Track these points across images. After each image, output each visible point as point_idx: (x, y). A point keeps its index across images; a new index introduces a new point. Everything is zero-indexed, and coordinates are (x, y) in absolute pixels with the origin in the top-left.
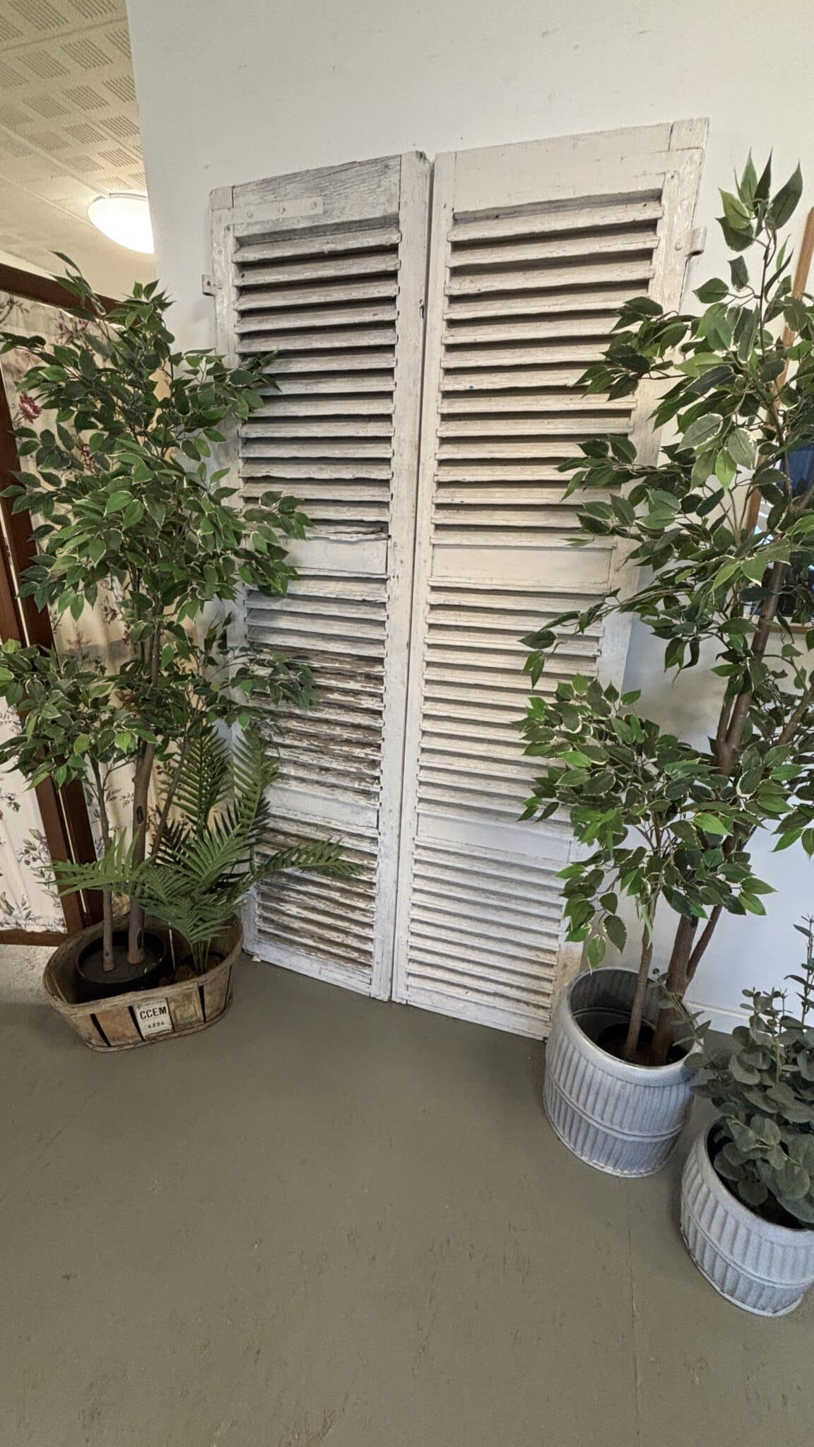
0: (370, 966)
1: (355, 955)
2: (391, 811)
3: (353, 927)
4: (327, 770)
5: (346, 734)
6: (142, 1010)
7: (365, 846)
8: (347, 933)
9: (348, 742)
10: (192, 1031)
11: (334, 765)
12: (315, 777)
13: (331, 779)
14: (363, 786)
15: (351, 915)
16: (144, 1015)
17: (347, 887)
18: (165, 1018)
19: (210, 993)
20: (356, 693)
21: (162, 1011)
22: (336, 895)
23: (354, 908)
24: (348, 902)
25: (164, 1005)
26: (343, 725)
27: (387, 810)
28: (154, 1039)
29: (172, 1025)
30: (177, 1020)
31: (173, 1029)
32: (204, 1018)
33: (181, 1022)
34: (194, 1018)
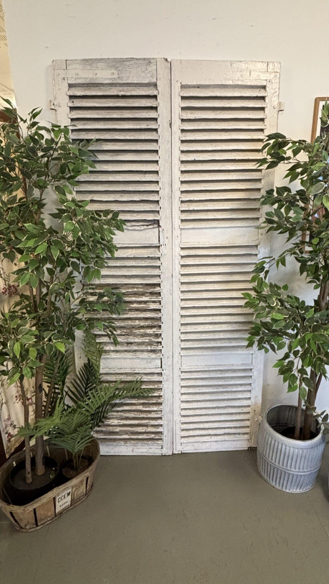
0: (161, 439)
1: (153, 436)
2: (168, 357)
3: (150, 421)
4: (131, 343)
5: (142, 323)
7: (156, 378)
8: (146, 426)
9: (142, 327)
11: (137, 340)
12: (126, 348)
13: (136, 348)
14: (153, 348)
15: (149, 416)
16: (60, 499)
17: (147, 402)
18: (68, 498)
20: (145, 302)
22: (140, 408)
23: (150, 412)
24: (147, 409)
25: (70, 491)
26: (140, 319)
27: (166, 357)
28: (61, 513)
29: (71, 501)
30: (74, 497)
31: (71, 504)
32: (86, 492)
33: (76, 498)
34: (82, 494)
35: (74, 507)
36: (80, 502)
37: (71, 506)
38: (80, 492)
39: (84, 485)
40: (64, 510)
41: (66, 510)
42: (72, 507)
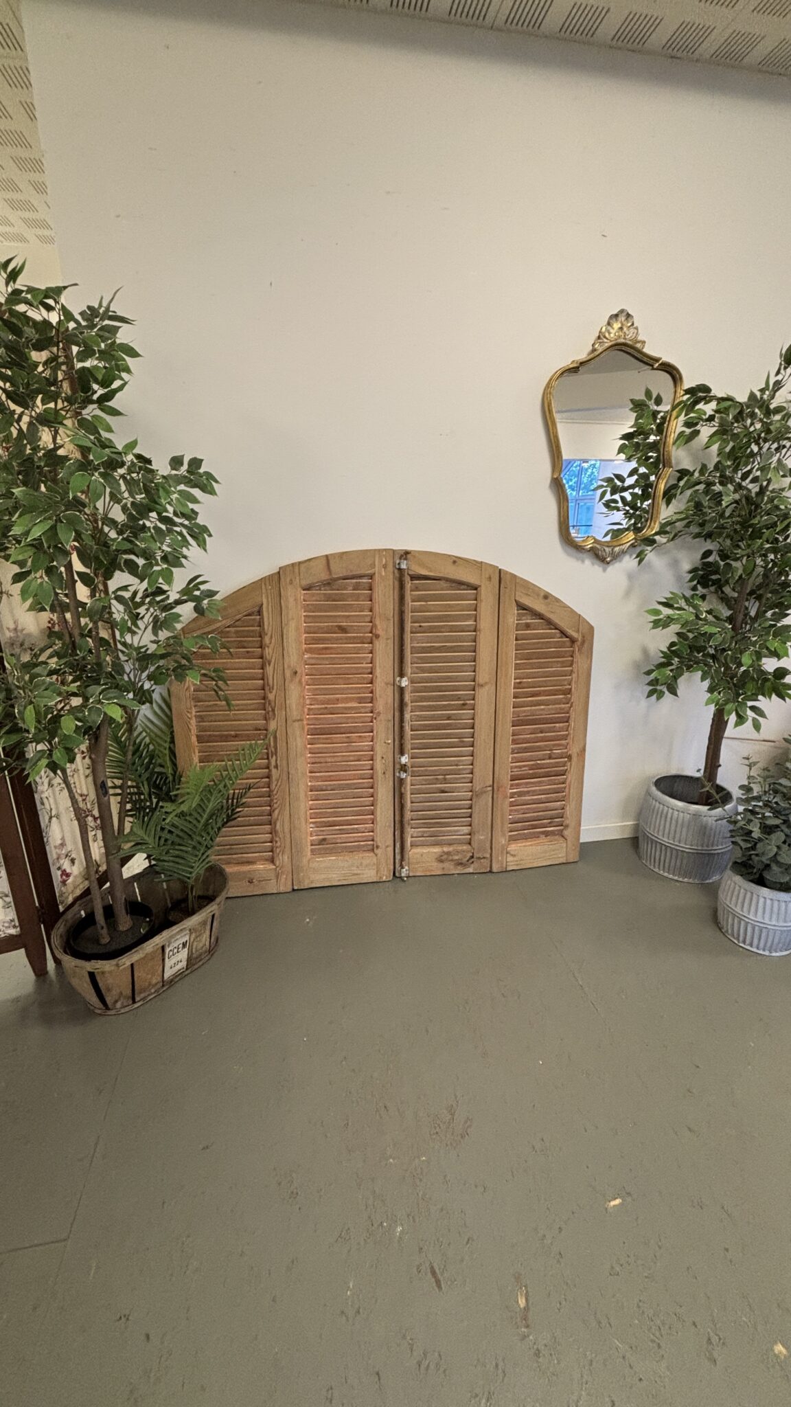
6: (170, 948)
16: (170, 954)
18: (184, 954)
21: (184, 945)
25: (187, 938)
28: (172, 982)
29: (188, 961)
30: (192, 954)
31: (187, 965)
32: (210, 946)
33: (194, 956)
34: (204, 949)
35: (191, 972)
36: (201, 963)
37: (187, 969)
38: (201, 945)
39: (208, 932)
40: (176, 976)
41: (179, 976)
42: (188, 971)
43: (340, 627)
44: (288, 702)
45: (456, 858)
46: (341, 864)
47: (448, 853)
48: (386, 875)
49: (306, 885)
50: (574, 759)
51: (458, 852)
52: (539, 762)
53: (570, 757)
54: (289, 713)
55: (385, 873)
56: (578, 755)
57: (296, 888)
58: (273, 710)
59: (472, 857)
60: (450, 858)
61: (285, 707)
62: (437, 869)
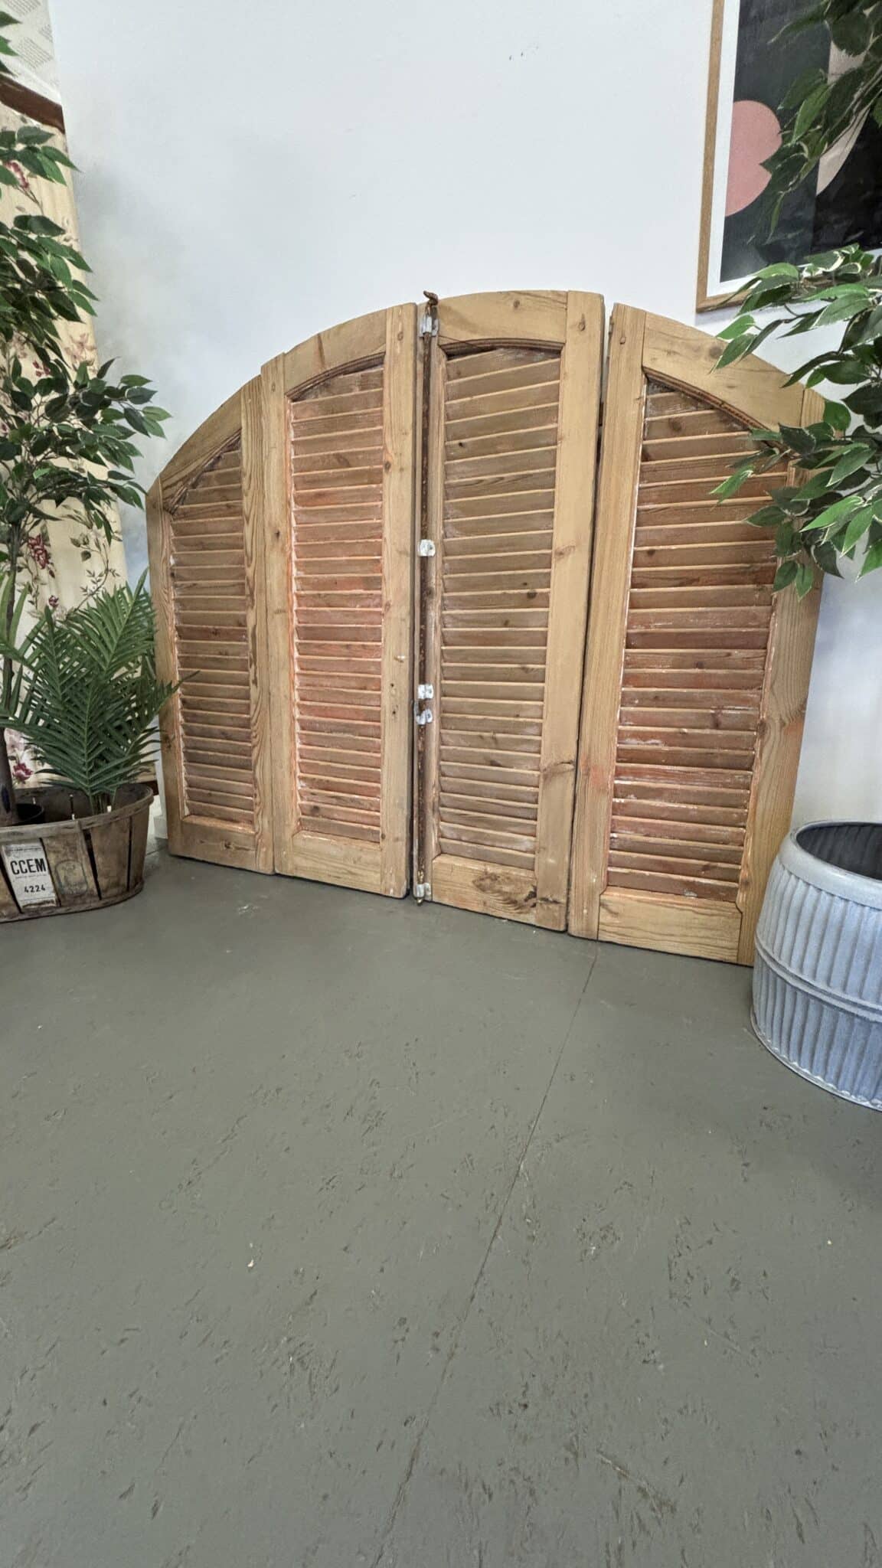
6: (12, 858)
10: (83, 908)
16: (17, 868)
18: (44, 878)
19: (103, 852)
21: (40, 864)
25: (40, 855)
28: (36, 913)
29: (56, 894)
30: (62, 886)
31: (58, 901)
33: (66, 889)
34: (86, 888)
35: (71, 913)
37: (59, 905)
38: (77, 879)
39: (86, 864)
40: (41, 908)
41: (46, 911)
42: (64, 910)
43: (338, 456)
44: (268, 581)
45: (506, 889)
46: (333, 851)
47: (494, 878)
48: (395, 886)
49: (289, 870)
50: (774, 733)
51: (509, 879)
52: (686, 730)
53: (762, 727)
54: (269, 599)
55: (393, 883)
56: (783, 724)
57: (277, 871)
58: (252, 594)
59: (533, 895)
60: (497, 887)
61: (264, 590)
62: (475, 901)
